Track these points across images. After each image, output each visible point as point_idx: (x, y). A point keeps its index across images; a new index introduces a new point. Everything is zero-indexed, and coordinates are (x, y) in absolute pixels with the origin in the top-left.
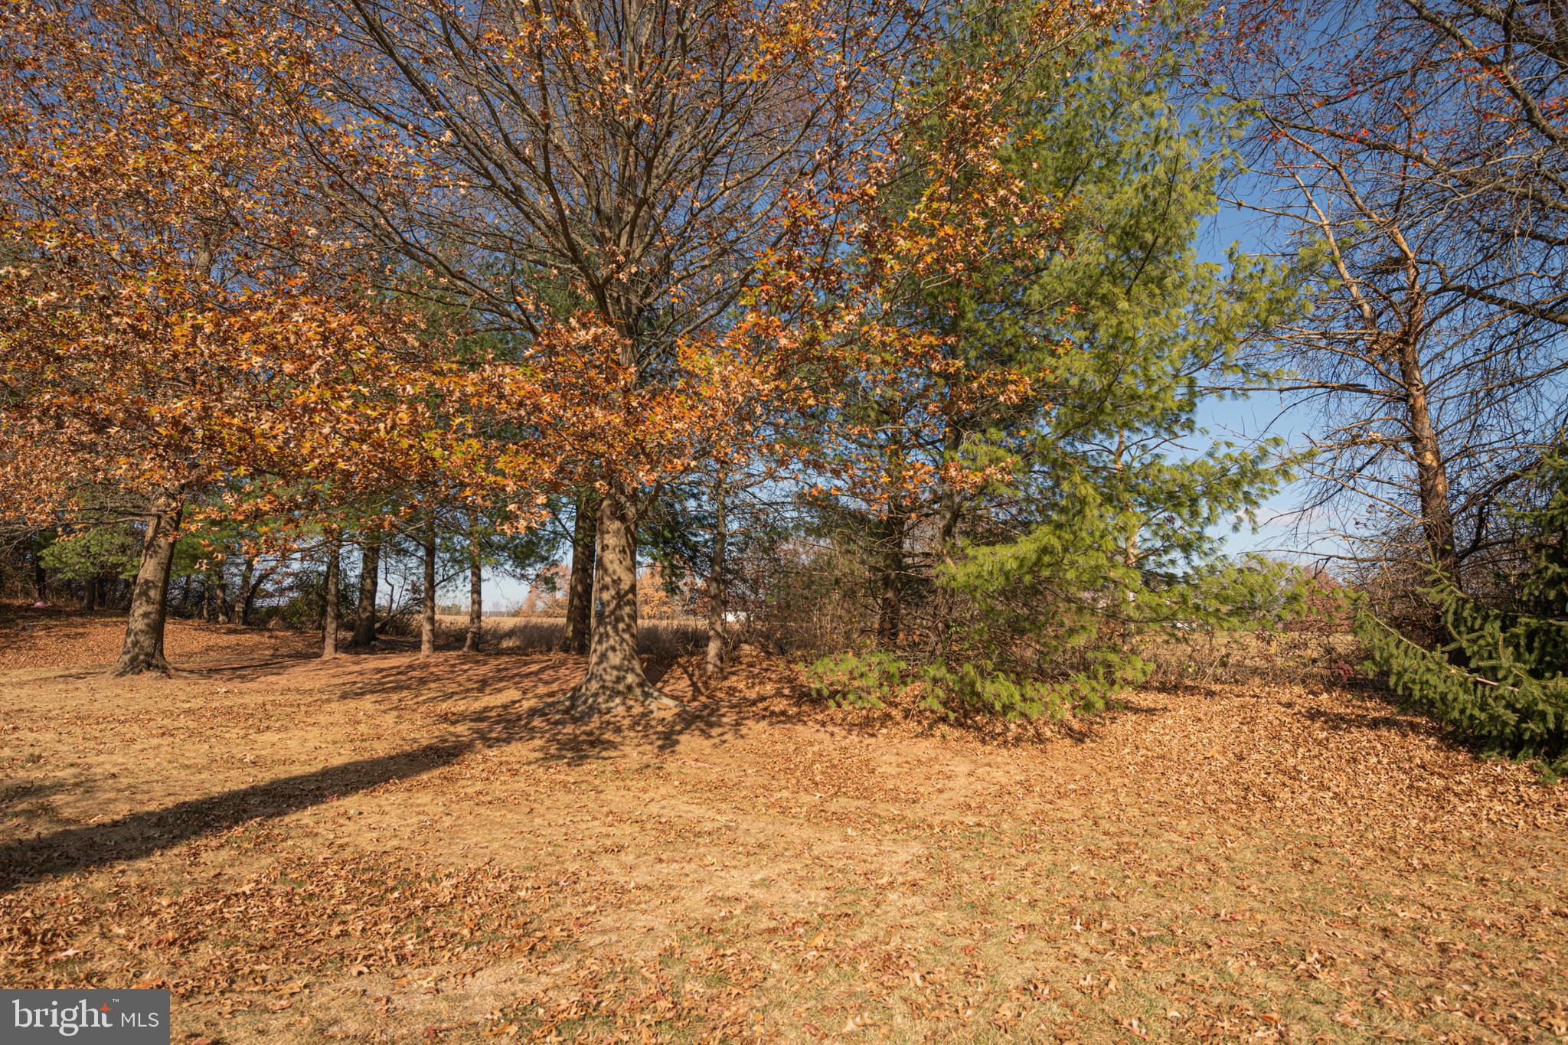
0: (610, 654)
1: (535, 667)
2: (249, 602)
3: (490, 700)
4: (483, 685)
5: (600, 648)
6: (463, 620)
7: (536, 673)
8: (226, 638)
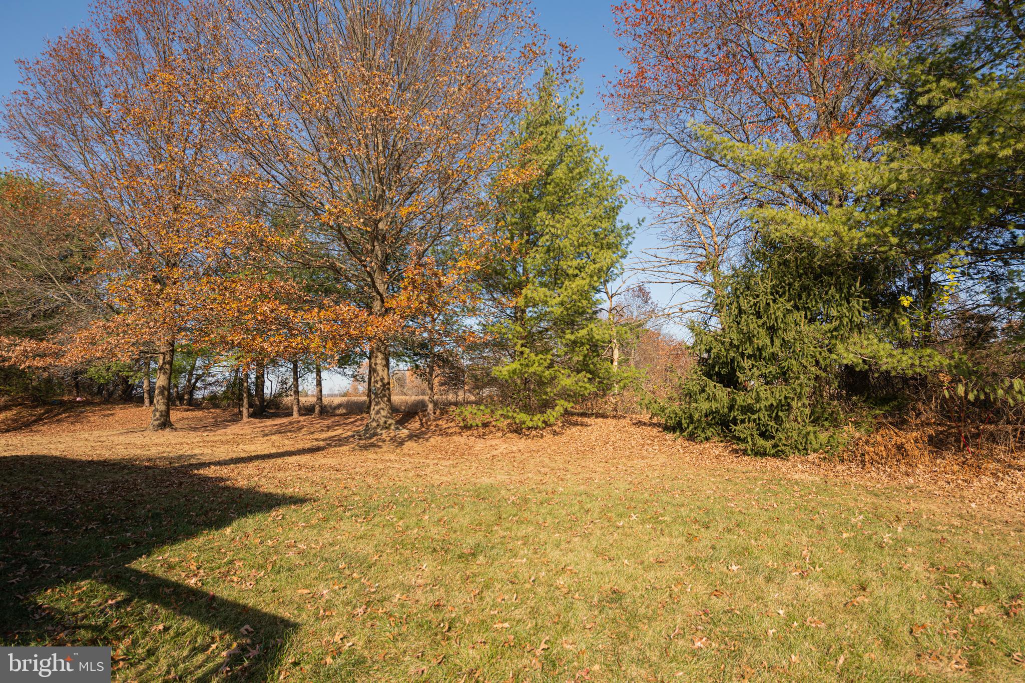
0: (382, 411)
1: (352, 420)
2: (191, 394)
3: (331, 434)
4: (329, 428)
5: (377, 408)
6: (313, 400)
7: (351, 423)
8: (185, 413)
